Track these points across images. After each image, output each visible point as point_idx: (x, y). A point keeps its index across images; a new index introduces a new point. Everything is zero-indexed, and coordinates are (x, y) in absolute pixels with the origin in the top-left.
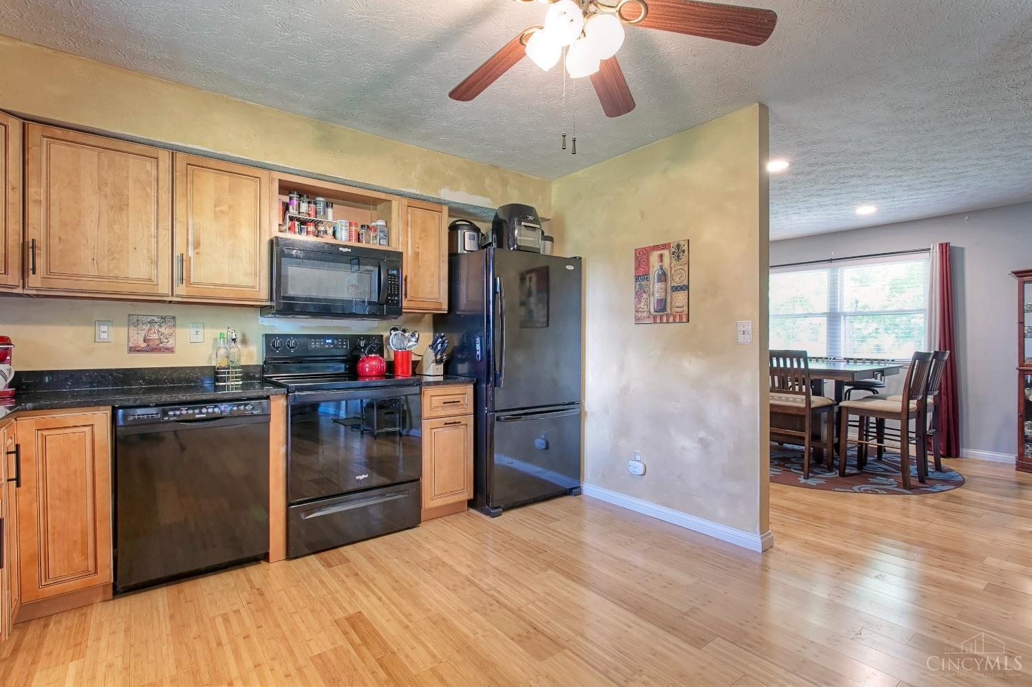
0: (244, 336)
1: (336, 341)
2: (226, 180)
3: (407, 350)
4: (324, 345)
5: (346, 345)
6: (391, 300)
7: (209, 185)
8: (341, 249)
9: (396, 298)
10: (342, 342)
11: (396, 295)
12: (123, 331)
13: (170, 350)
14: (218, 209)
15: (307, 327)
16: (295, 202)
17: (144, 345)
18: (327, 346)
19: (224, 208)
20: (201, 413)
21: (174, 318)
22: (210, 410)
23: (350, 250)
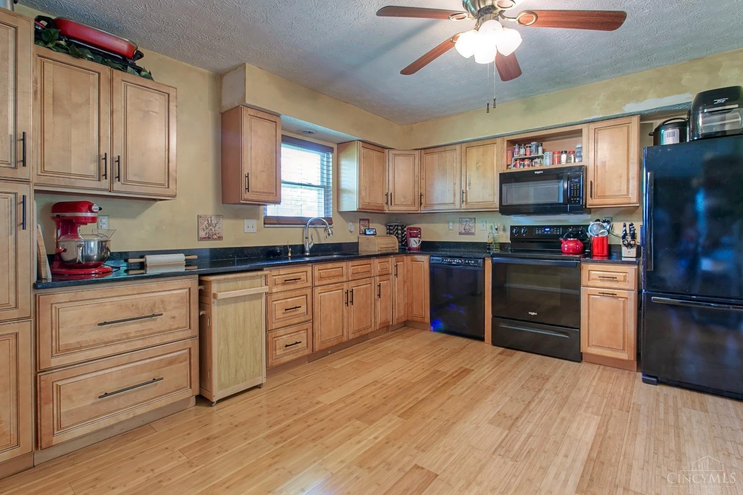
0: (504, 227)
1: (552, 230)
2: (481, 149)
3: (600, 236)
4: (544, 232)
5: (560, 232)
6: (574, 200)
7: (475, 154)
8: (536, 172)
9: (578, 199)
10: (557, 230)
11: (576, 197)
12: (457, 225)
13: (473, 234)
14: (478, 165)
15: (539, 221)
16: (517, 150)
17: (464, 231)
18: (546, 233)
19: (480, 164)
20: (454, 262)
21: (475, 219)
22: (458, 261)
23: (542, 172)
